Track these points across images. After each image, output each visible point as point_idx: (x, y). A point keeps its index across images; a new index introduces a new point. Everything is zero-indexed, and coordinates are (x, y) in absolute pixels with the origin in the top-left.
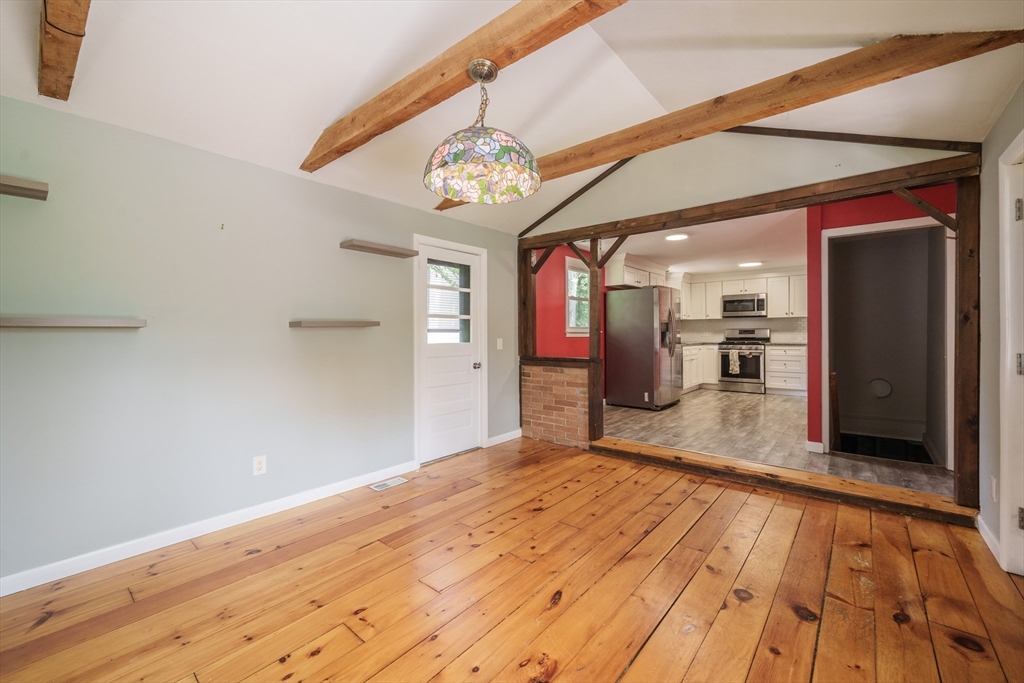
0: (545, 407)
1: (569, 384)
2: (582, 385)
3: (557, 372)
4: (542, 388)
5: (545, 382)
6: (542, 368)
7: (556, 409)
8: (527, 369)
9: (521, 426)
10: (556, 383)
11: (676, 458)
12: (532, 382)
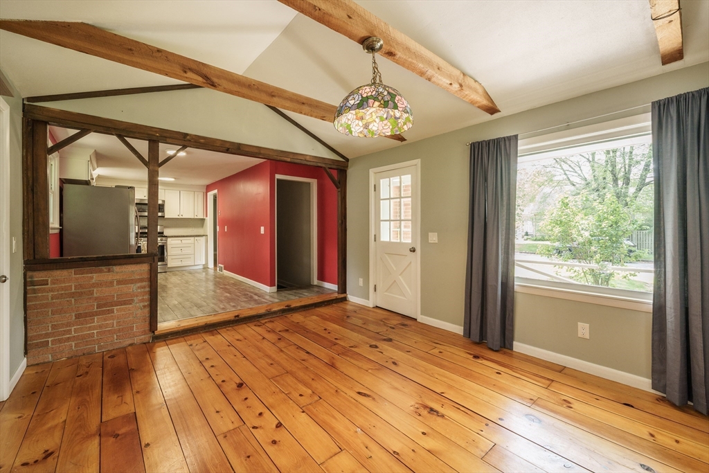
0: (78, 316)
1: (119, 282)
2: (141, 280)
3: (101, 271)
4: (72, 295)
5: (78, 286)
6: (73, 271)
7: (97, 314)
8: (38, 276)
9: (26, 353)
10: (94, 285)
11: (235, 317)
12: (51, 290)
